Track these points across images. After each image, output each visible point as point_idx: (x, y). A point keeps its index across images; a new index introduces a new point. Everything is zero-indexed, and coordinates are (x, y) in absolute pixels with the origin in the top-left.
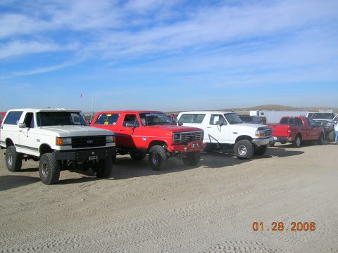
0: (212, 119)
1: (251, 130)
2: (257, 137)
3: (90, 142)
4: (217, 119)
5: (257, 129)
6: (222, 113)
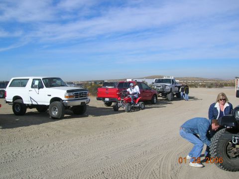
0: (33, 83)
1: (61, 93)
2: (66, 99)
4: (37, 83)
5: (66, 91)
6: (41, 78)
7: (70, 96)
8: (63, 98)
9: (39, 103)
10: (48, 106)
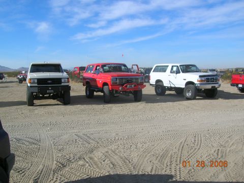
0: (172, 69)
1: (194, 78)
3: (49, 82)
4: (175, 69)
5: (198, 76)
6: (179, 65)
7: (201, 81)
8: (196, 82)
9: (176, 86)
10: (184, 88)
